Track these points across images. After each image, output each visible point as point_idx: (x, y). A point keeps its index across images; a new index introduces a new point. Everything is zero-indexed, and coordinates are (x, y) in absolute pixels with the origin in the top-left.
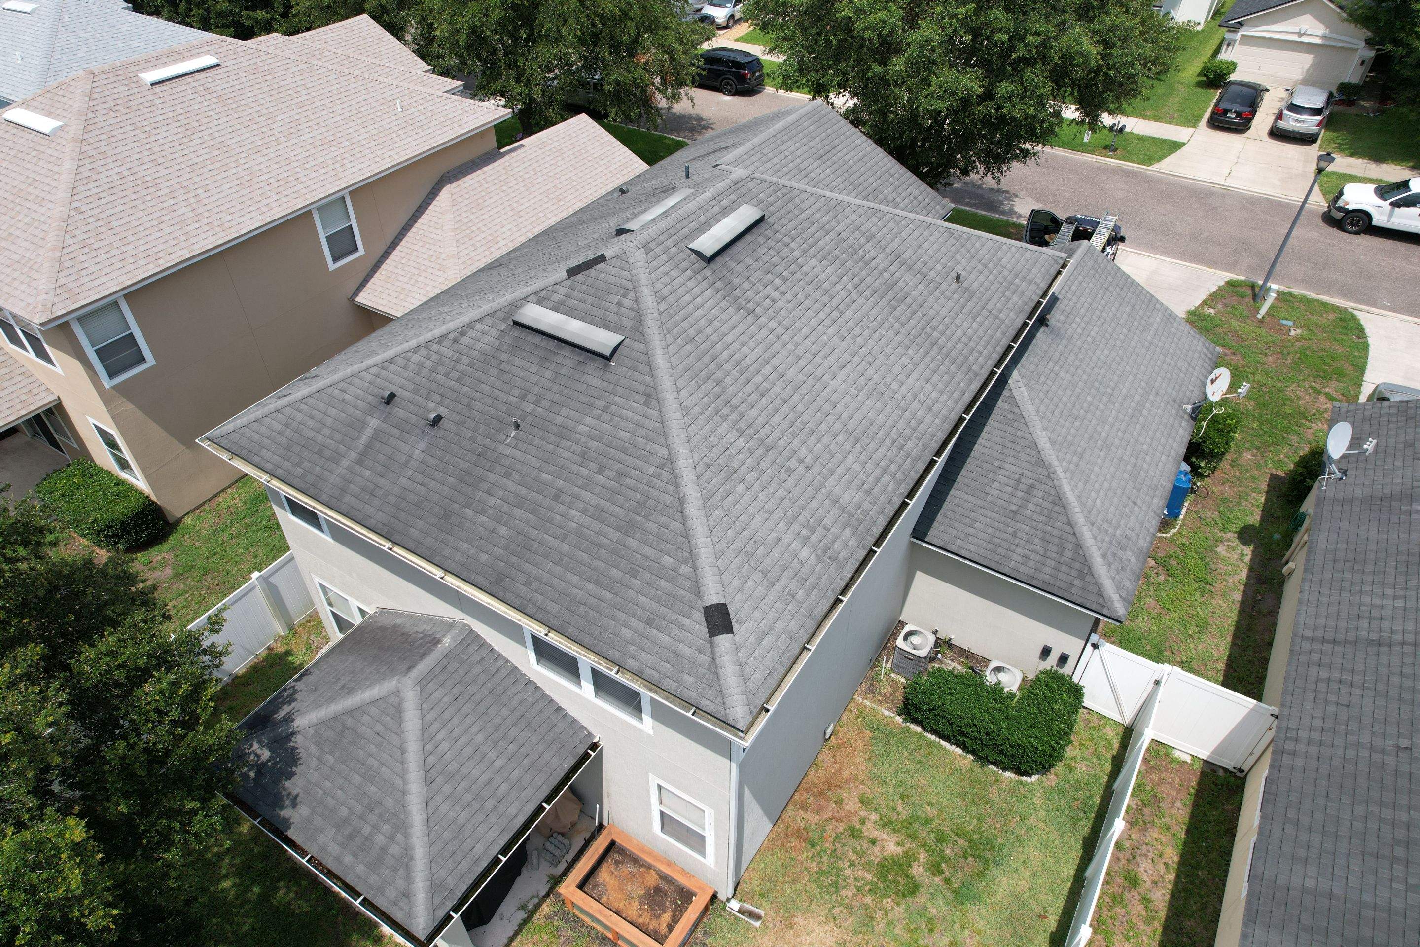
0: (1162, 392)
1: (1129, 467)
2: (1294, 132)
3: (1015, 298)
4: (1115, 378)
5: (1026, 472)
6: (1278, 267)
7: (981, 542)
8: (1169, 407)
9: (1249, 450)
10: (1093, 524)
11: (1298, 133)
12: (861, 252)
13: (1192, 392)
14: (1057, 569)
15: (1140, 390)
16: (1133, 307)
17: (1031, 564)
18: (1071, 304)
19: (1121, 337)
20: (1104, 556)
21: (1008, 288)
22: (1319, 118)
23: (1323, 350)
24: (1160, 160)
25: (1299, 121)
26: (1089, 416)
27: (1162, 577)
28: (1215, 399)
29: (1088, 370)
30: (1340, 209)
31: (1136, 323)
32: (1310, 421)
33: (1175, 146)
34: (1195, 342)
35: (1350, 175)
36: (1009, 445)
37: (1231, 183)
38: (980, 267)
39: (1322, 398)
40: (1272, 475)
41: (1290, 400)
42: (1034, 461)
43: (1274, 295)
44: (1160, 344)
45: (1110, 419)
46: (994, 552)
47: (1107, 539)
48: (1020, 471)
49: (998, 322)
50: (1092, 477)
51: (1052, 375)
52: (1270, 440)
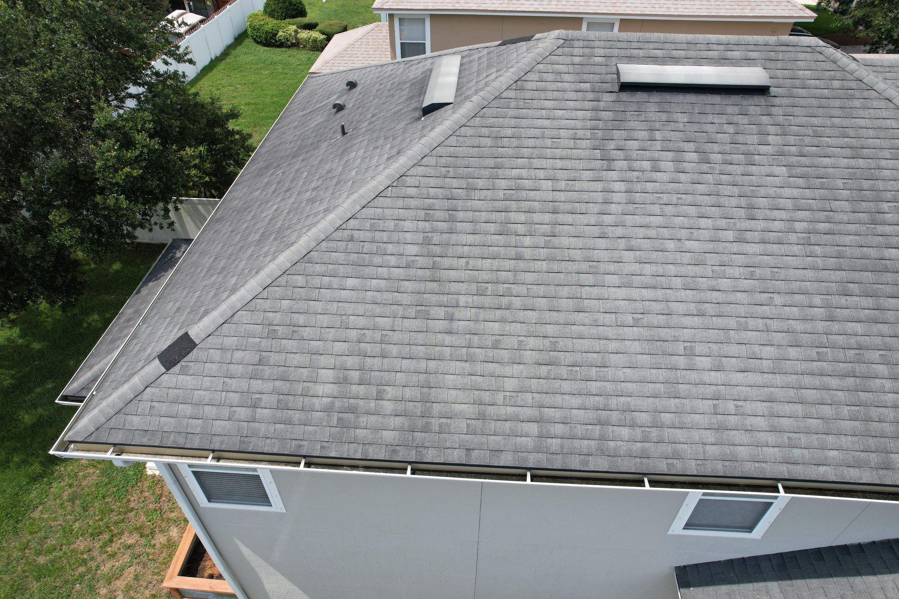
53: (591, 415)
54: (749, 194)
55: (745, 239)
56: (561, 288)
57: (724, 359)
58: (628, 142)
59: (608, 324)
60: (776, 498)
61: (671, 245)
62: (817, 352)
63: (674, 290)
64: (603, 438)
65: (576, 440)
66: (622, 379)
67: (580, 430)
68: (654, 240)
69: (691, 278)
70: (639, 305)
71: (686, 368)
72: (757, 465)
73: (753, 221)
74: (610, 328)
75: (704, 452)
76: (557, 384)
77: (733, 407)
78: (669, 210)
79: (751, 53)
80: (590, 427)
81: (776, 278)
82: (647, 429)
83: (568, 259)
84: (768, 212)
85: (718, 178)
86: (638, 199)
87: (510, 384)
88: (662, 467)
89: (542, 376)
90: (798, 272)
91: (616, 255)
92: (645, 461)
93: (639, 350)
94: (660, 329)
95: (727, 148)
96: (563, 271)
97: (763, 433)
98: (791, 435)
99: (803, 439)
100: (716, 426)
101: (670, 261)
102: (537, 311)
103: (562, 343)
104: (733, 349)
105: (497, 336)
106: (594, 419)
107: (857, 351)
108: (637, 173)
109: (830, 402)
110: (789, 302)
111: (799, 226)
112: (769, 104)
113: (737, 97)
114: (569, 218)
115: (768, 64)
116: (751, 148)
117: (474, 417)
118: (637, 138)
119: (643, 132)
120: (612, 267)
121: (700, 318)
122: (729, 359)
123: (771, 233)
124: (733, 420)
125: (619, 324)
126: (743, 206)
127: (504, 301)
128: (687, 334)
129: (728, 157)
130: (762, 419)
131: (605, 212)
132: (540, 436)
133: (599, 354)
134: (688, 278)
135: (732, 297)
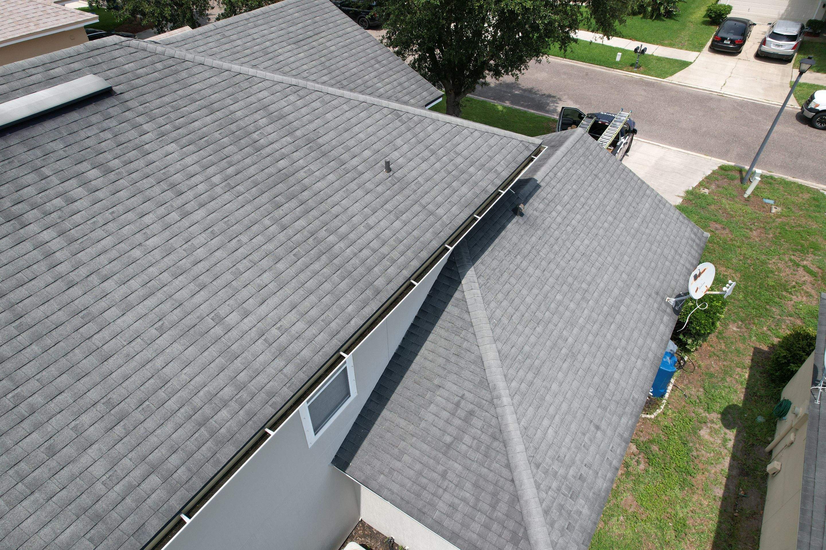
0: (644, 283)
1: (596, 379)
2: (774, 54)
3: (464, 189)
4: (594, 270)
5: (467, 394)
6: (762, 155)
7: (406, 481)
8: (651, 300)
9: (734, 321)
10: (538, 466)
11: (777, 54)
12: (255, 136)
13: (677, 281)
14: (487, 527)
15: (620, 283)
16: (622, 194)
17: (458, 516)
18: (554, 191)
19: (606, 225)
20: (546, 512)
21: (457, 178)
22: (794, 43)
23: (800, 226)
24: (672, 74)
25: (779, 46)
26: (556, 318)
27: (642, 466)
28: (697, 296)
29: (563, 264)
30: (811, 110)
31: (623, 210)
32: (790, 293)
33: (684, 65)
34: (683, 228)
35: (818, 86)
36: (453, 359)
37: (726, 91)
38: (426, 153)
39: (801, 271)
40: (755, 348)
41: (772, 272)
42: (477, 379)
43: (758, 179)
44: (647, 231)
45: (581, 321)
46: (418, 495)
47: (555, 485)
48: (460, 393)
49: (432, 218)
50: (548, 398)
51: (519, 271)
52: (754, 312)
53: (189, 426)
54: (164, 177)
55: (187, 212)
56: (71, 354)
57: (244, 305)
58: (21, 192)
59: (140, 349)
60: (345, 362)
61: (137, 253)
62: (294, 255)
63: (168, 285)
64: (213, 434)
65: (195, 455)
66: (189, 380)
67: (191, 445)
68: (120, 258)
69: (173, 267)
70: (152, 316)
71: (225, 332)
72: (320, 353)
73: (183, 196)
74: (145, 350)
75: (286, 376)
76: (141, 430)
77: (276, 331)
78: (111, 226)
79: (72, 65)
80: (197, 435)
81: (231, 225)
82: (237, 397)
83: (55, 326)
84: (187, 182)
85: (130, 179)
86: (76, 235)
87: (98, 470)
88: (269, 411)
89: (122, 435)
90: (241, 211)
91: (97, 291)
92: (255, 418)
93: (181, 348)
94: (183, 320)
95: (118, 151)
96: (60, 339)
97: (307, 332)
98: (322, 317)
99: (330, 314)
100: (278, 352)
101: (147, 266)
102: (66, 391)
103: (115, 396)
104: (245, 293)
105: (46, 444)
106: (194, 427)
107: (313, 237)
108: (55, 214)
109: (324, 280)
110: (252, 235)
111: (216, 179)
112: (122, 101)
113: (90, 106)
114: (23, 292)
115: (94, 69)
116: (137, 141)
117: (89, 527)
118: (27, 184)
119: (29, 176)
120: (103, 304)
121: (204, 289)
122: (247, 302)
123: (202, 196)
124: (284, 339)
125: (149, 342)
126: (166, 188)
127: (23, 409)
128: (204, 308)
129: (126, 158)
130: (299, 322)
131: (54, 264)
132: (165, 480)
133: (154, 377)
134: (171, 268)
135: (213, 259)
